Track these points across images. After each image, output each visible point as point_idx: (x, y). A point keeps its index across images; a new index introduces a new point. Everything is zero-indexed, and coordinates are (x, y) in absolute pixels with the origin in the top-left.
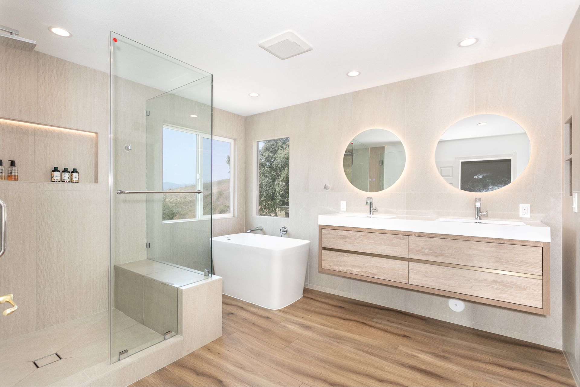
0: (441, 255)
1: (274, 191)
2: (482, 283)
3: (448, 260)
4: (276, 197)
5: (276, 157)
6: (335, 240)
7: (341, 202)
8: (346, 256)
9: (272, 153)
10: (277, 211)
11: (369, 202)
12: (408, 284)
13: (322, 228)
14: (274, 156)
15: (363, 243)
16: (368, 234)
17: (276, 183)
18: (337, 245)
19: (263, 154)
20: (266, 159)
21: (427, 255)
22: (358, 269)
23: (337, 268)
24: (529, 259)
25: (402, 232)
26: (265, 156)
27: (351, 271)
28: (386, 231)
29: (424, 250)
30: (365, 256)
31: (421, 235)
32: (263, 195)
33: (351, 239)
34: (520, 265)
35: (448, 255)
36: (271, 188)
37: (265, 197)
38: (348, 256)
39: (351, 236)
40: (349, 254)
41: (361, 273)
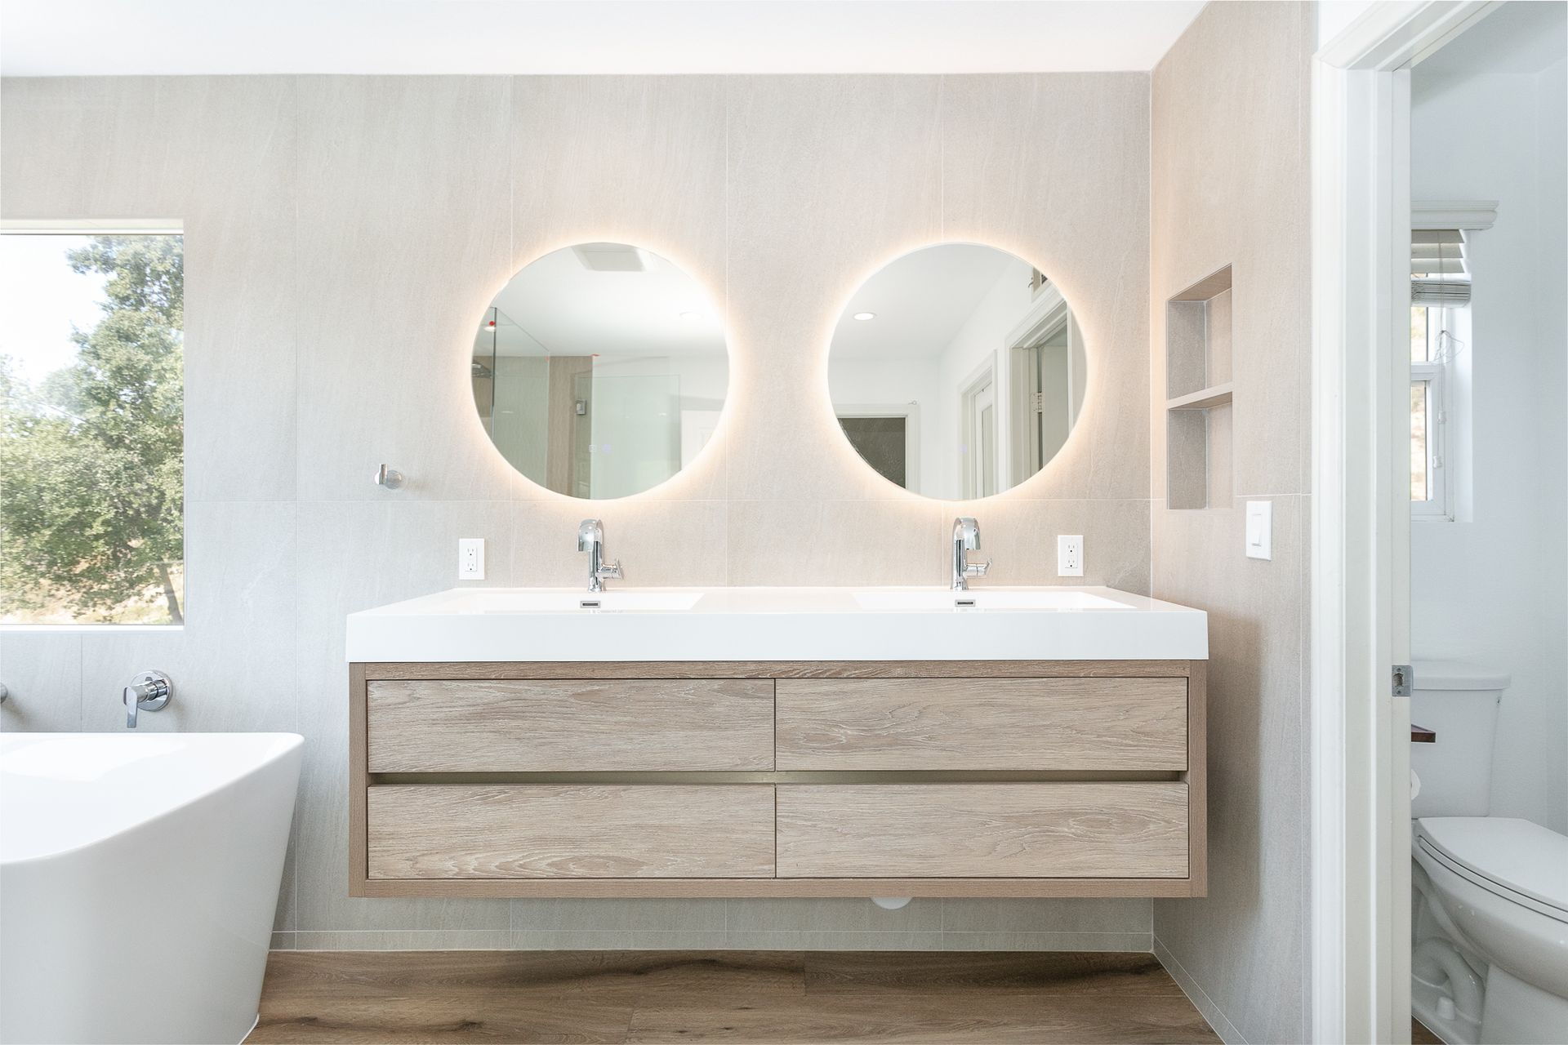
0: (895, 742)
1: (156, 498)
2: (1026, 826)
3: (919, 757)
4: (165, 520)
5: (165, 370)
6: (440, 729)
7: (460, 540)
8: (500, 802)
9: (147, 354)
10: (171, 577)
11: (590, 538)
12: (776, 878)
13: (364, 676)
14: (156, 367)
15: (583, 728)
16: (607, 687)
17: (165, 468)
18: (453, 752)
19: (101, 352)
20: (118, 372)
21: (845, 748)
22: (557, 854)
23: (449, 864)
24: (1155, 721)
25: (752, 667)
26: (108, 361)
27: (521, 866)
28: (685, 667)
29: (836, 732)
30: (591, 788)
31: (825, 672)
32: (99, 515)
33: (522, 718)
34: (1131, 746)
35: (919, 738)
36: (137, 486)
37: (106, 523)
38: (510, 800)
39: (521, 704)
40: (511, 791)
41: (571, 866)
